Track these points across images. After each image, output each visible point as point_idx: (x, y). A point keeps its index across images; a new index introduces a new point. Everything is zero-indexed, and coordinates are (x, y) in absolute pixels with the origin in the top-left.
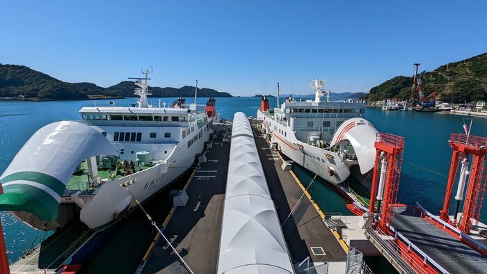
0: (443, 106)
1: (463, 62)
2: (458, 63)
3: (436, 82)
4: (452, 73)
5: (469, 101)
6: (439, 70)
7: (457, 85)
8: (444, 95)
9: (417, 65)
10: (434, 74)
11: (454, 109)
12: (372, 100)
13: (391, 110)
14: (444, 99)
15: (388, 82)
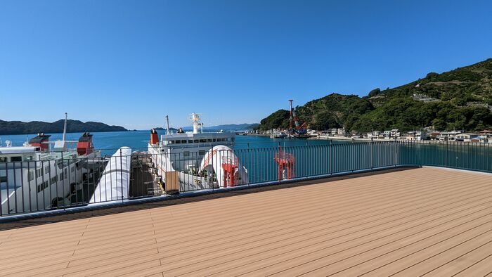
0: (312, 133)
1: (321, 99)
2: (318, 100)
3: (306, 114)
4: (315, 108)
5: (327, 128)
6: (307, 105)
7: (319, 117)
8: (312, 124)
9: (291, 101)
10: (304, 108)
11: (319, 135)
12: (263, 130)
13: (277, 138)
14: (312, 128)
15: (273, 115)
